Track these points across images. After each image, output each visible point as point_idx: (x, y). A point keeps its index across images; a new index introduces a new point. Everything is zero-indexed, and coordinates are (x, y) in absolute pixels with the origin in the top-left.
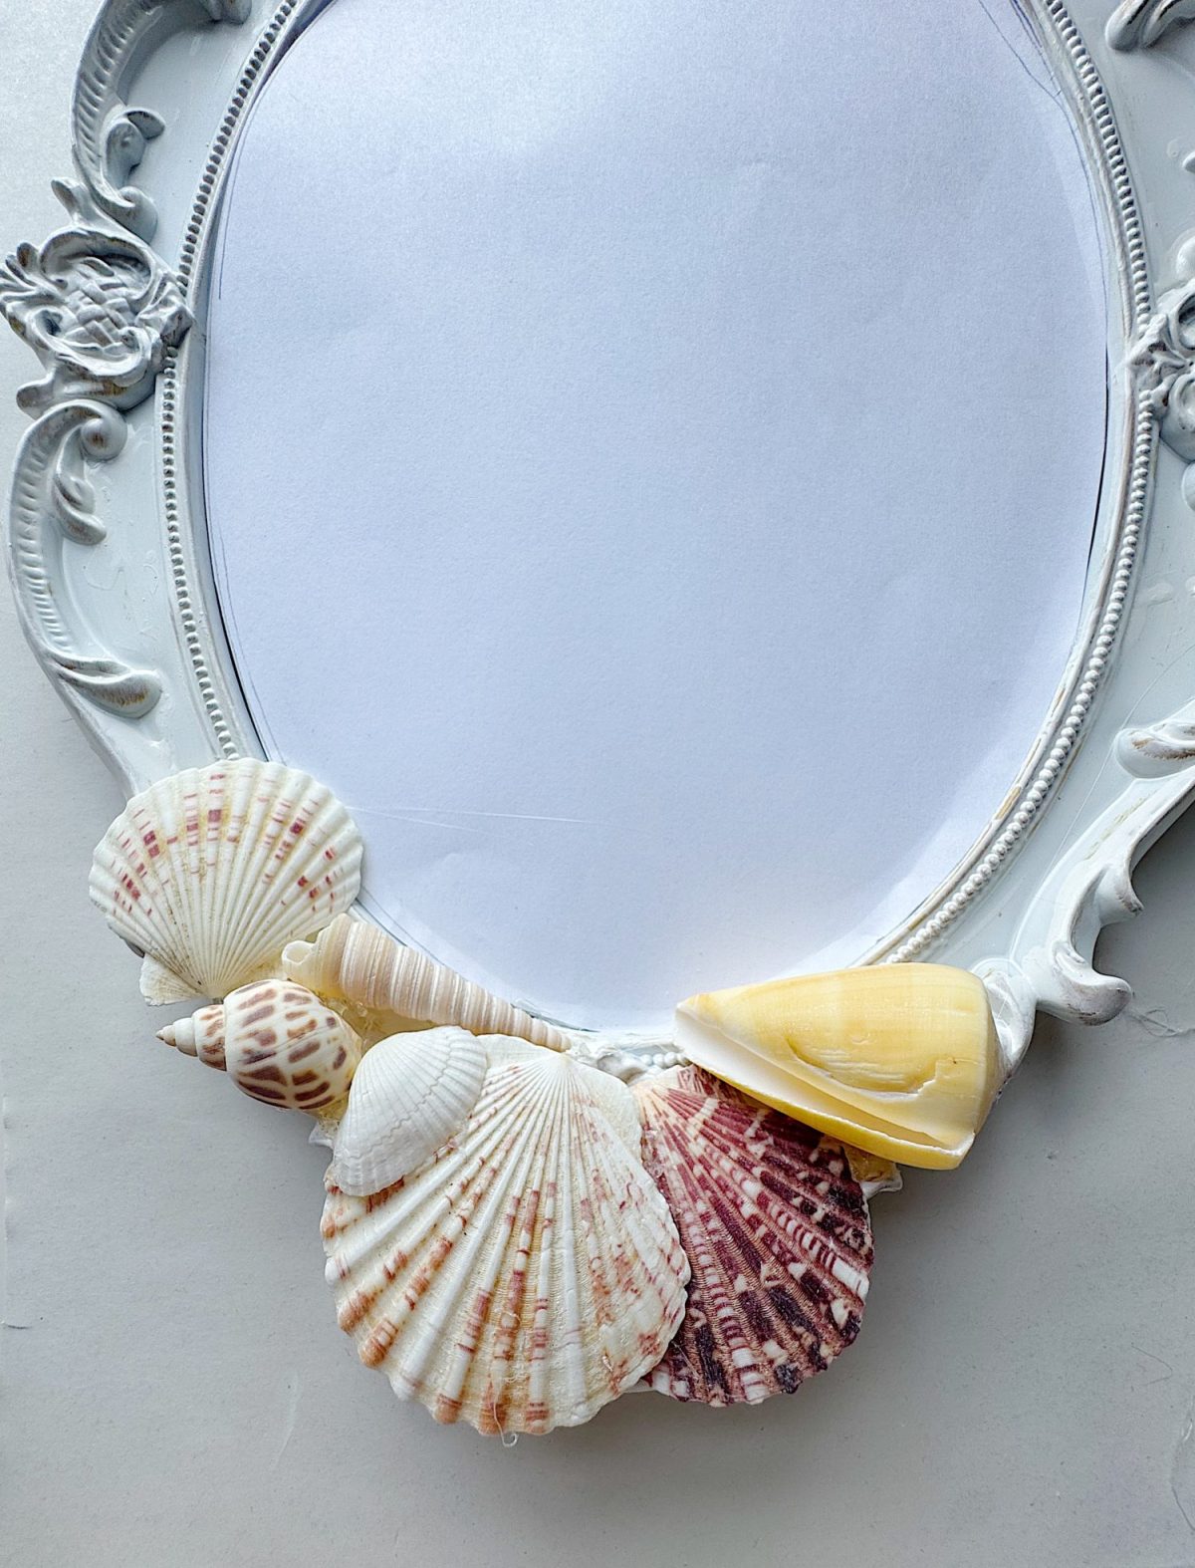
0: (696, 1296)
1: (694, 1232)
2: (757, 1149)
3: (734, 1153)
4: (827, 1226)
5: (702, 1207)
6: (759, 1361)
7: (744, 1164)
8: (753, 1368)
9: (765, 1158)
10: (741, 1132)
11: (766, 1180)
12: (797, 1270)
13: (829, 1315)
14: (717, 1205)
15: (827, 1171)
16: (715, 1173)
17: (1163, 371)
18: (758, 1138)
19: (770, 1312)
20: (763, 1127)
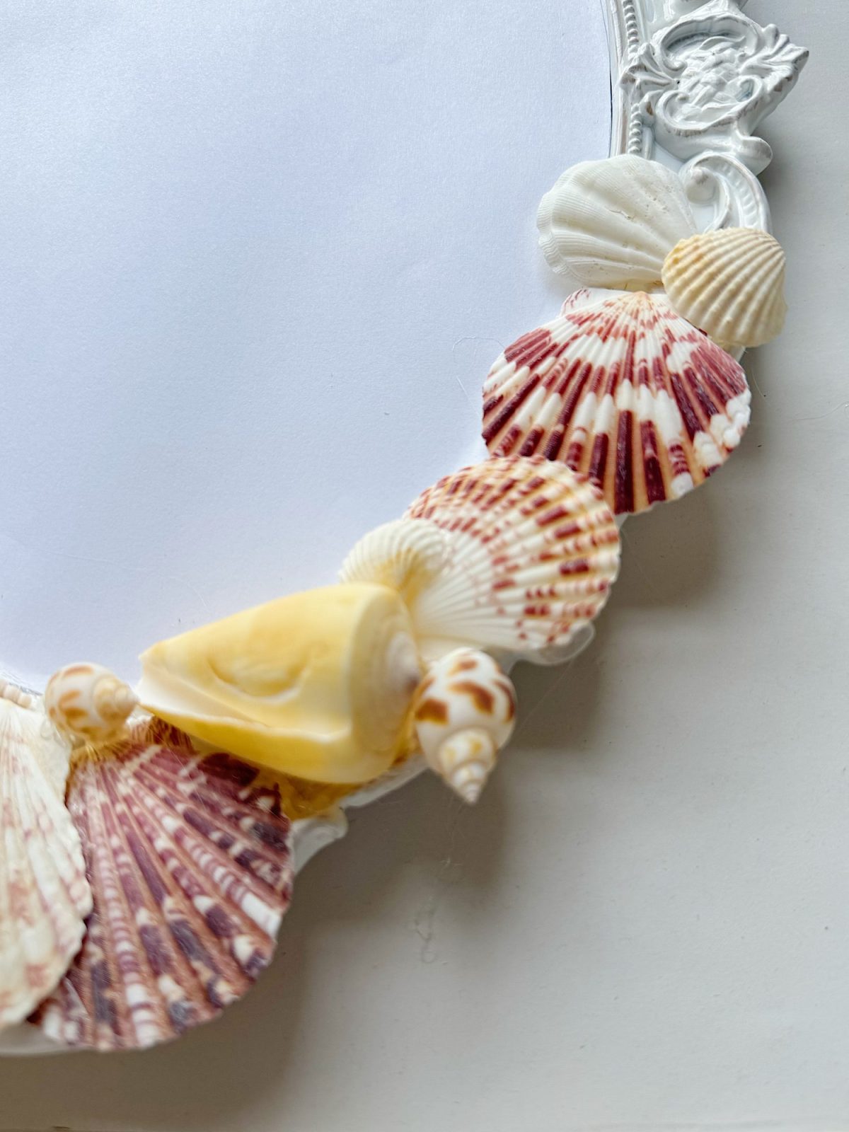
0: (95, 931)
1: (105, 868)
2: (186, 788)
3: (162, 791)
4: (243, 862)
5: (116, 841)
6: (154, 1001)
7: (168, 802)
8: (146, 1006)
9: (193, 796)
10: (175, 772)
11: (188, 818)
12: (203, 903)
13: (231, 953)
14: (132, 843)
15: (255, 808)
16: (136, 810)
17: (644, 87)
18: (192, 777)
19: (169, 947)
20: (199, 767)
